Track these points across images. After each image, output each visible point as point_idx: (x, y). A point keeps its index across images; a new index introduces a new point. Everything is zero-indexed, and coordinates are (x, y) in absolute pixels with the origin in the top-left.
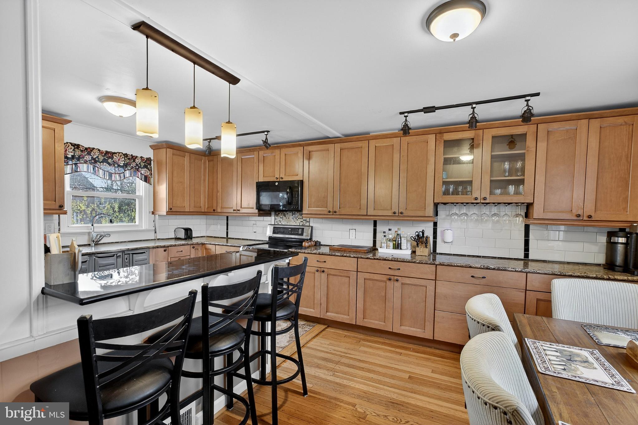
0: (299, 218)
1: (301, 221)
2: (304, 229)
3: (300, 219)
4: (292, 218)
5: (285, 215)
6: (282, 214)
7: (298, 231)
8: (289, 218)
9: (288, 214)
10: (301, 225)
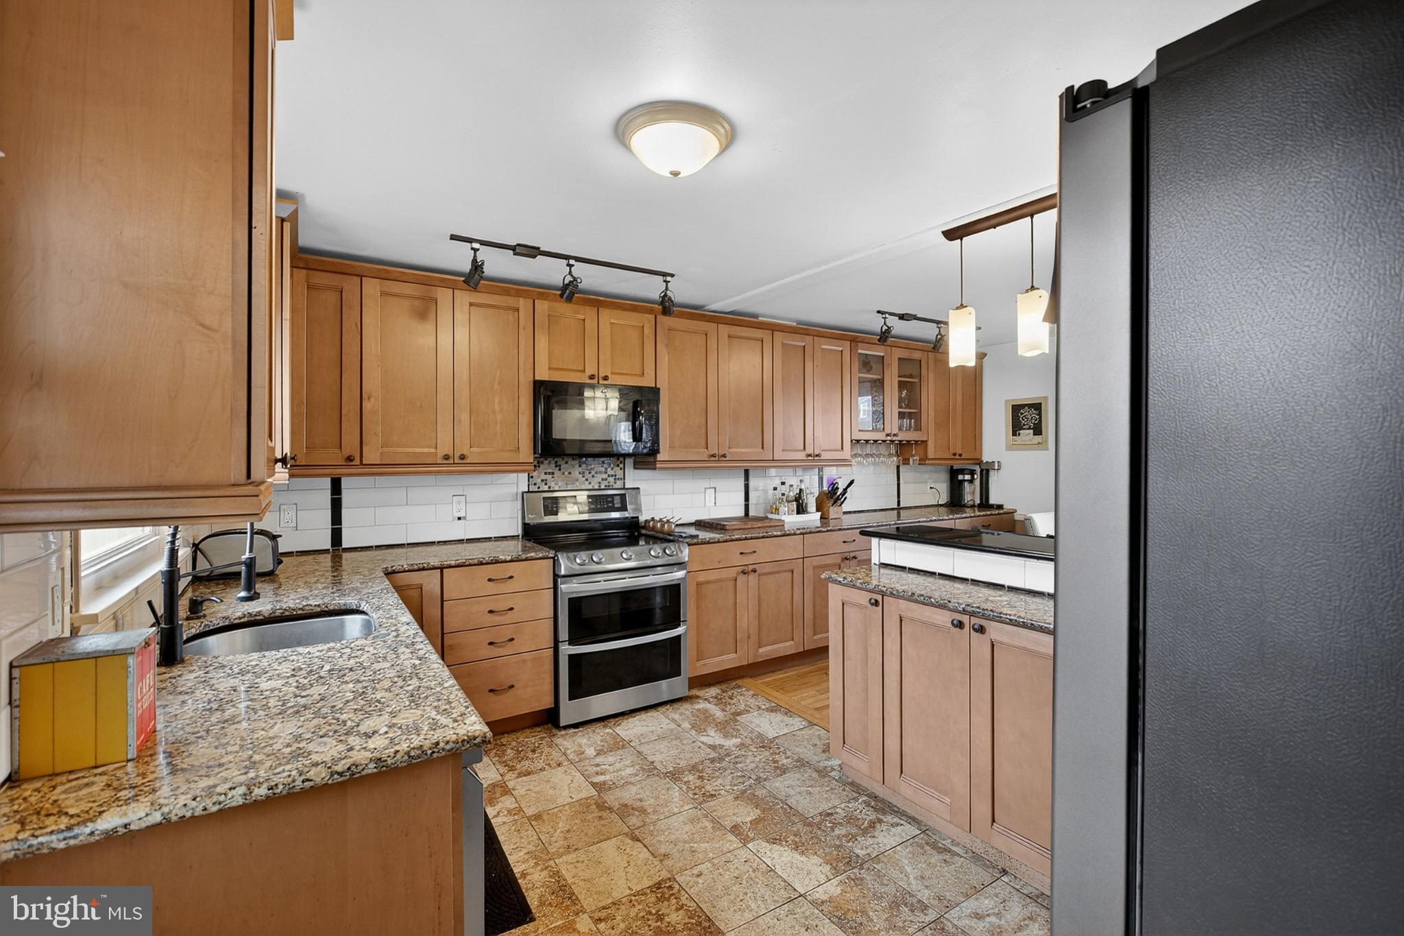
0: (596, 473)
1: (603, 479)
2: (625, 494)
3: (600, 472)
4: (580, 473)
5: (560, 466)
6: (550, 462)
7: (612, 502)
8: (570, 473)
9: (567, 463)
10: (603, 487)
